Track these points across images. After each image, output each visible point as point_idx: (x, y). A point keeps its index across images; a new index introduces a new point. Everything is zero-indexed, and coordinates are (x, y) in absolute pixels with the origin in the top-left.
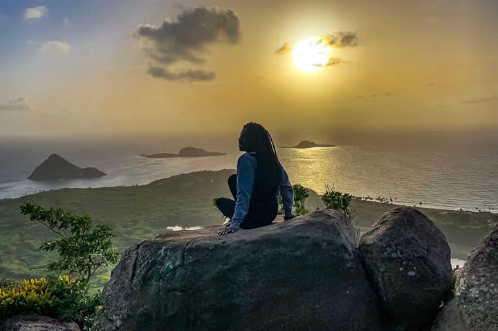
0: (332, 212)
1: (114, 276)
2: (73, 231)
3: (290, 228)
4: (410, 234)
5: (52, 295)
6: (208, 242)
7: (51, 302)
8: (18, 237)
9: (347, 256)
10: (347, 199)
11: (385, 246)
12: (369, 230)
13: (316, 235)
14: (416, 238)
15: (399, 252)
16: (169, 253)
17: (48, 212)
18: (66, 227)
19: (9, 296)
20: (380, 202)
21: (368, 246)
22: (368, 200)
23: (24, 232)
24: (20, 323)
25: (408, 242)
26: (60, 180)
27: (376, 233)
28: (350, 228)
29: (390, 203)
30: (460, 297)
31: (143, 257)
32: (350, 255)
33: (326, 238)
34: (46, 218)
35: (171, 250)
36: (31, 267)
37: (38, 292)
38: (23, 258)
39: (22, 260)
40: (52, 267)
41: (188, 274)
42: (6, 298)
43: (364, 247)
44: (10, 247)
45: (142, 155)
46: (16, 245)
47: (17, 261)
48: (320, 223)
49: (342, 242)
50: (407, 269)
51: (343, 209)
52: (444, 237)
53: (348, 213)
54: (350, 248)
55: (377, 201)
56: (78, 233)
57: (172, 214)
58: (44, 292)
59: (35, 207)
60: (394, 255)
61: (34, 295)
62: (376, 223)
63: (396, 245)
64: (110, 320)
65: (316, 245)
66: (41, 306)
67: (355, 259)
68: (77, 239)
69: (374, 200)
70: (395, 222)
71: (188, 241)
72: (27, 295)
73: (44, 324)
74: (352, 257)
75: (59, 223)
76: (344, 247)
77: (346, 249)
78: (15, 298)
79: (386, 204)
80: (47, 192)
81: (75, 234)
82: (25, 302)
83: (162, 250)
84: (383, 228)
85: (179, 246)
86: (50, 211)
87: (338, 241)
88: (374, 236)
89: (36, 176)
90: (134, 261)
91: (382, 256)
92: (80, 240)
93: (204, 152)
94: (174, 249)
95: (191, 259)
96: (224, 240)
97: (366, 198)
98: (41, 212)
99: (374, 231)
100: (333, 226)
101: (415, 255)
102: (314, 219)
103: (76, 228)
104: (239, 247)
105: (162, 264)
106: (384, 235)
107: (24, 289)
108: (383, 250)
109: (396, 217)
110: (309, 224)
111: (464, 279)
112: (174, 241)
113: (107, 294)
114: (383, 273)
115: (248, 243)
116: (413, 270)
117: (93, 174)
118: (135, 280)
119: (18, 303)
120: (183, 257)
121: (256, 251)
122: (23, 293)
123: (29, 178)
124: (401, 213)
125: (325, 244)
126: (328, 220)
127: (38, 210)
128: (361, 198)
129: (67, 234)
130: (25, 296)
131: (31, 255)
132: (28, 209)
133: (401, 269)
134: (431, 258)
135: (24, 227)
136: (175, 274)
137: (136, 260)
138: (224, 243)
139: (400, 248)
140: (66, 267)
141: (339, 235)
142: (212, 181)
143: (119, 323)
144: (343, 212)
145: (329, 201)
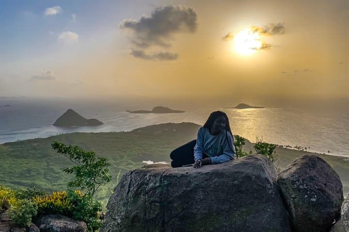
0: (260, 156)
1: (116, 191)
2: (84, 161)
3: (230, 165)
4: (313, 173)
5: (70, 203)
6: (176, 172)
7: (69, 207)
8: (45, 164)
9: (269, 186)
10: (272, 148)
11: (295, 180)
12: (284, 169)
13: (248, 171)
14: (317, 176)
15: (305, 185)
16: (152, 178)
17: (68, 148)
18: (80, 159)
19: (44, 202)
20: (297, 149)
21: (284, 180)
22: (288, 148)
23: (49, 161)
24: (50, 220)
25: (312, 179)
26: (73, 127)
27: (289, 171)
28: (272, 168)
29: (305, 150)
30: (343, 215)
31: (135, 180)
32: (271, 186)
33: (255, 173)
34: (67, 152)
35: (153, 176)
36: (53, 184)
37: (62, 200)
38: (48, 178)
39: (48, 179)
40: (70, 184)
41: (164, 192)
42: (42, 203)
43: (281, 181)
44: (40, 170)
45: (128, 111)
46: (44, 169)
47: (44, 180)
48: (252, 163)
49: (266, 176)
50: (310, 197)
51: (268, 154)
52: (338, 177)
53: (272, 158)
54: (271, 181)
55: (295, 149)
56: (87, 162)
57: (147, 152)
58: (65, 201)
59: (60, 145)
60: (301, 187)
61: (59, 202)
62: (290, 165)
63: (303, 180)
64: (114, 219)
65: (248, 177)
66: (63, 210)
67: (274, 188)
68: (87, 167)
69: (292, 148)
70: (302, 164)
71: (163, 171)
72: (55, 202)
73: (65, 222)
74: (273, 187)
75: (75, 156)
76: (267, 179)
77: (268, 181)
78: (48, 204)
79: (302, 151)
80: (64, 135)
81: (85, 163)
82: (54, 206)
83: (148, 176)
84: (294, 169)
85: (158, 174)
86: (70, 148)
87: (263, 176)
88: (288, 173)
89: (58, 124)
90: (129, 182)
91: (293, 187)
92: (88, 167)
93: (169, 109)
94: (155, 176)
95: (166, 182)
96: (187, 171)
97: (287, 146)
98: (64, 148)
99: (287, 170)
100: (260, 166)
101: (317, 187)
102: (248, 160)
103: (86, 159)
104: (197, 176)
105: (147, 184)
106: (295, 173)
107: (53, 198)
108: (293, 182)
109: (304, 161)
110: (244, 164)
111: (347, 204)
112: (155, 171)
113: (112, 202)
114: (294, 198)
115: (202, 174)
116: (314, 198)
117: (95, 123)
118: (130, 194)
119: (50, 207)
120: (161, 181)
121: (208, 180)
122: (53, 200)
123: (54, 125)
124: (308, 159)
125: (254, 177)
126: (257, 162)
127: (62, 146)
128: (283, 146)
129: (81, 163)
130: (54, 202)
131: (53, 176)
132: (56, 146)
133: (306, 196)
134: (327, 190)
135: (49, 158)
136: (155, 192)
137: (131, 181)
138: (187, 173)
139: (306, 182)
140: (79, 185)
141: (264, 171)
142: (174, 130)
143: (119, 221)
144: (268, 157)
145: (258, 148)
